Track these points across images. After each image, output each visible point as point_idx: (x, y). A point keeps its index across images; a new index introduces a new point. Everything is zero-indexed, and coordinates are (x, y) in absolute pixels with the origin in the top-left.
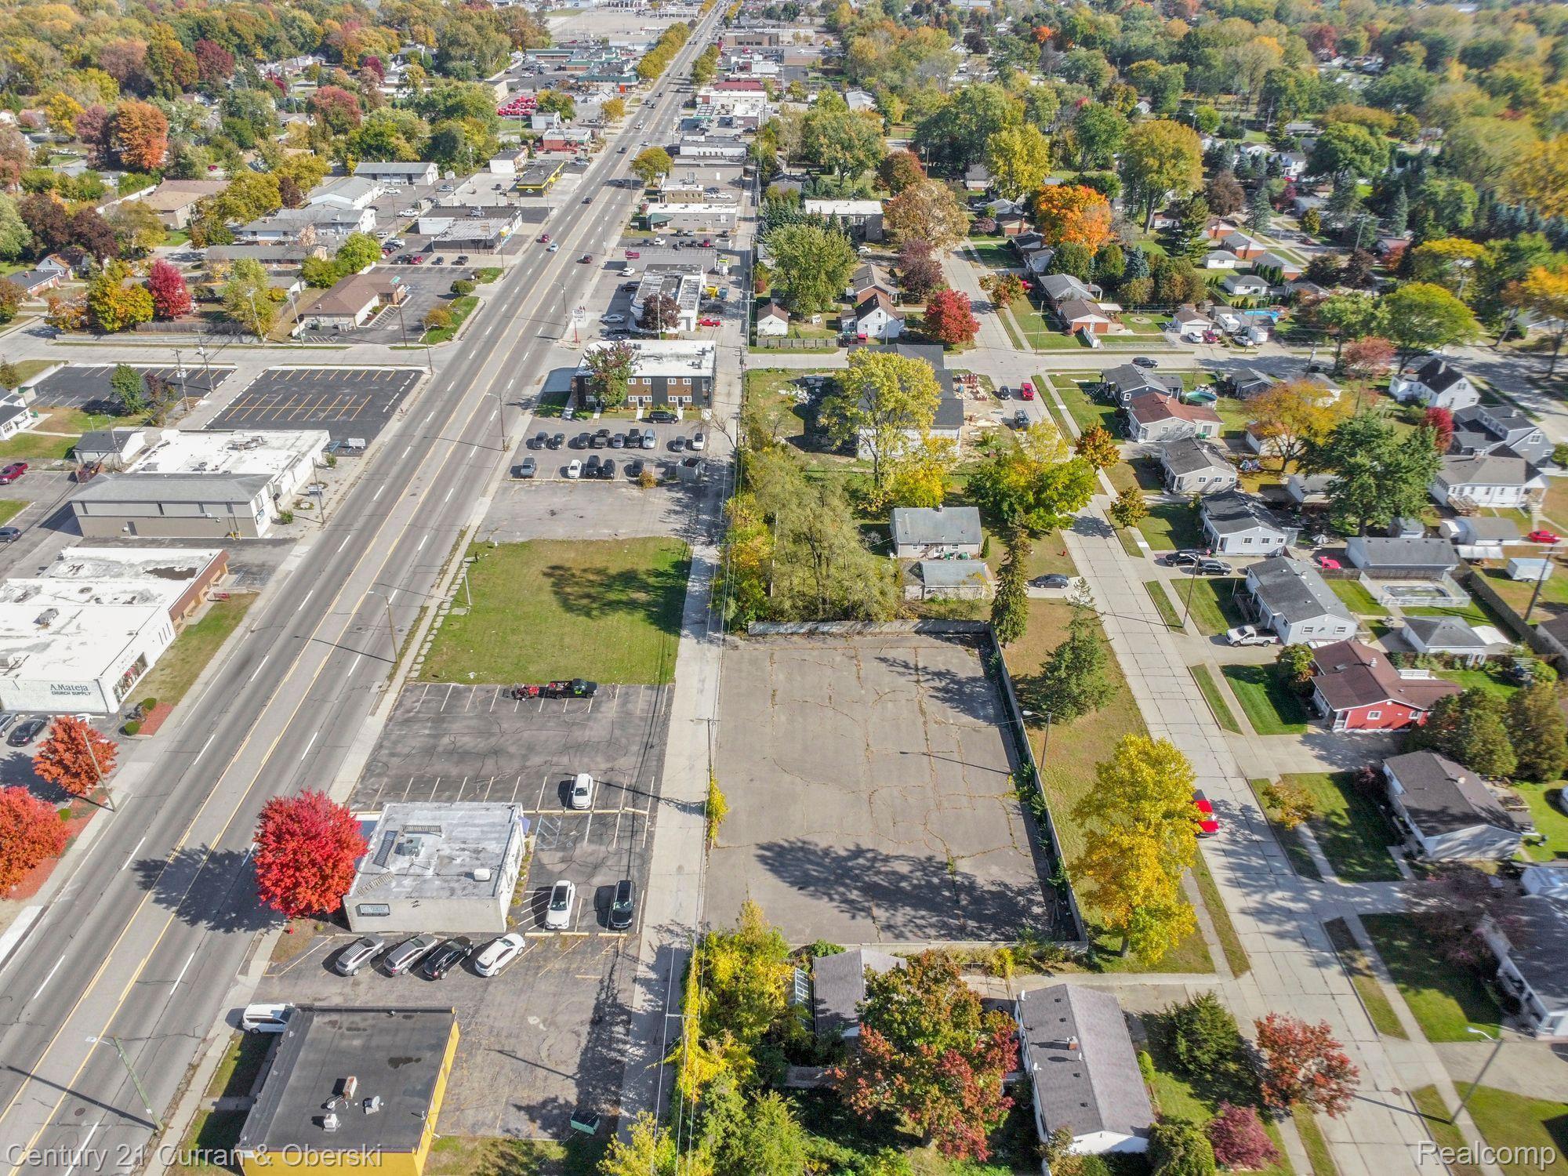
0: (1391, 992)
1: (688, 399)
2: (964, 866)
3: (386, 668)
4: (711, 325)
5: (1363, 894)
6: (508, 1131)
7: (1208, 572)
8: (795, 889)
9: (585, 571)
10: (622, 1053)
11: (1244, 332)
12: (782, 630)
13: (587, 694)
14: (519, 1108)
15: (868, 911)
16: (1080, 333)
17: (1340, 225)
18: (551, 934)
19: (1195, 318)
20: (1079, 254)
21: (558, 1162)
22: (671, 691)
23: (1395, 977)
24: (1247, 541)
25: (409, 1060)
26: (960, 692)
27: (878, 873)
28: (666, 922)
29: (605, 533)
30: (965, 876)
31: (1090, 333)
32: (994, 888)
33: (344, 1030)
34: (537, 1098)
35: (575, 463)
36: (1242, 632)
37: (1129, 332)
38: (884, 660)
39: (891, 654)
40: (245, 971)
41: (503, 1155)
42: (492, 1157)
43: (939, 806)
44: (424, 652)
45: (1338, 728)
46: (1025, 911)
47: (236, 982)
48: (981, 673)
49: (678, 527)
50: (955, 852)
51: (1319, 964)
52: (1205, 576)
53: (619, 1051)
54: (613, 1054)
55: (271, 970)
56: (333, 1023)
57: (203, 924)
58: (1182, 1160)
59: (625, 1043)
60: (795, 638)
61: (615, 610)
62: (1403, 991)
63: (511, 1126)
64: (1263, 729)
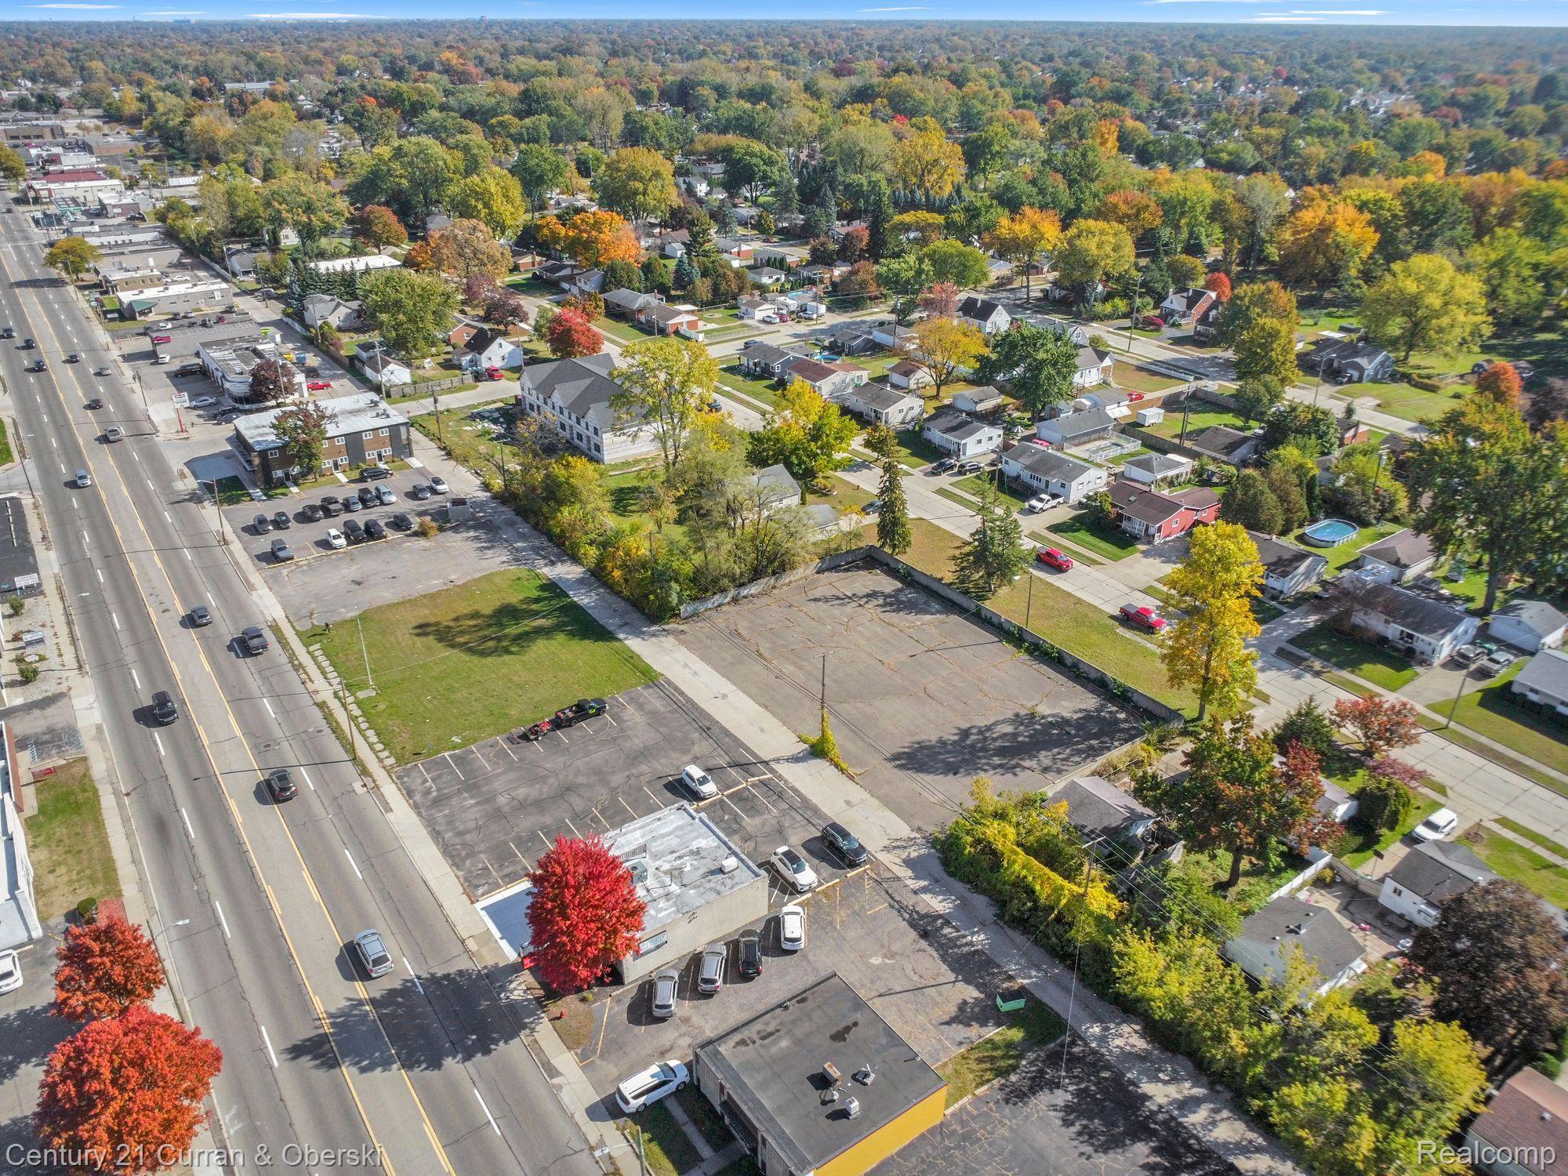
0: (1345, 674)
1: (387, 451)
2: (1044, 709)
3: (349, 769)
4: (322, 387)
5: (1275, 629)
6: (961, 1043)
7: (970, 471)
8: (951, 776)
9: (456, 619)
10: (971, 944)
11: (803, 309)
12: (710, 606)
13: (600, 712)
14: (948, 1023)
15: (1017, 765)
16: (677, 333)
17: (785, 225)
18: (809, 895)
19: (760, 305)
20: (628, 268)
21: (1024, 1039)
22: (669, 682)
23: (1340, 666)
24: (979, 441)
25: (847, 1029)
26: (899, 602)
27: (994, 740)
28: (887, 843)
29: (436, 584)
30: (1053, 716)
31: (684, 329)
32: (1080, 715)
33: (759, 1042)
34: (952, 1010)
35: (334, 532)
36: (1041, 500)
37: (714, 326)
38: (816, 600)
39: (818, 593)
40: (553, 1072)
41: (980, 1061)
42: (974, 1066)
43: (980, 679)
44: (374, 739)
45: (1157, 541)
46: (1117, 721)
47: (559, 1087)
48: (899, 585)
49: (504, 559)
50: (1030, 704)
51: (1298, 677)
52: (969, 475)
53: (966, 944)
54: (966, 949)
55: (583, 1057)
56: (743, 1042)
57: (449, 1062)
58: (1397, 795)
59: (964, 936)
60: (724, 608)
61: (534, 640)
62: (1352, 672)
63: (959, 1038)
64: (1116, 558)
